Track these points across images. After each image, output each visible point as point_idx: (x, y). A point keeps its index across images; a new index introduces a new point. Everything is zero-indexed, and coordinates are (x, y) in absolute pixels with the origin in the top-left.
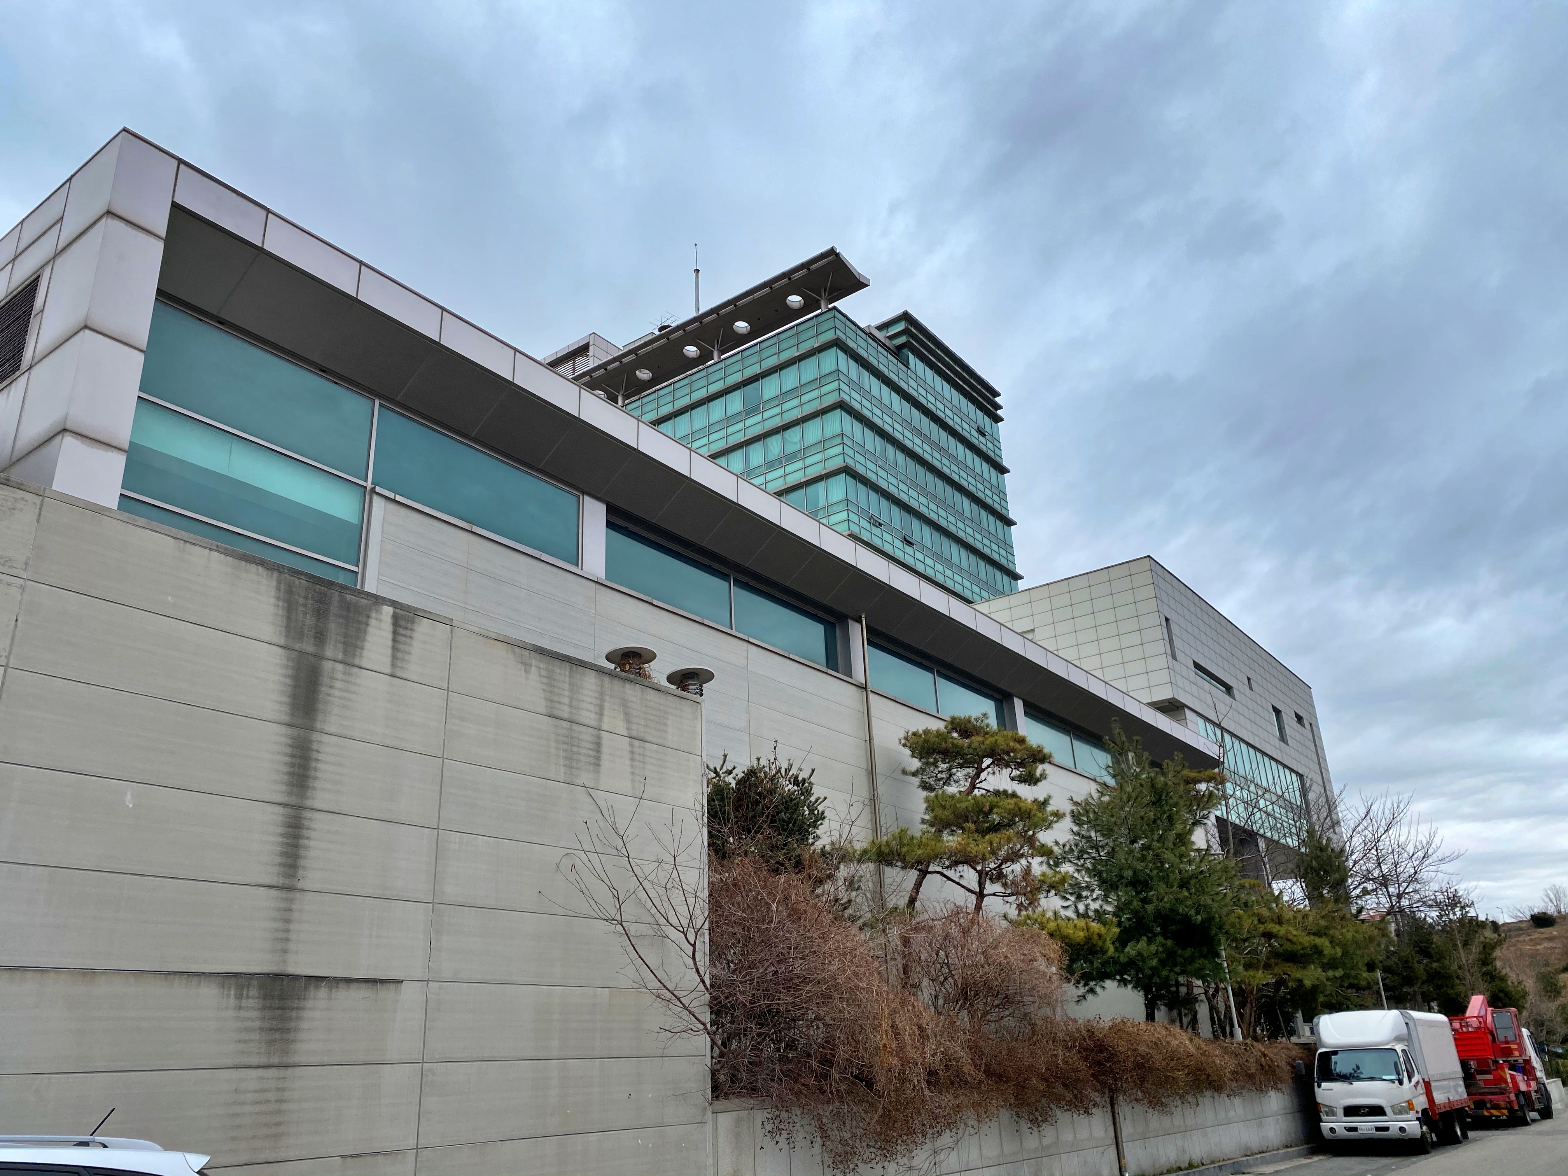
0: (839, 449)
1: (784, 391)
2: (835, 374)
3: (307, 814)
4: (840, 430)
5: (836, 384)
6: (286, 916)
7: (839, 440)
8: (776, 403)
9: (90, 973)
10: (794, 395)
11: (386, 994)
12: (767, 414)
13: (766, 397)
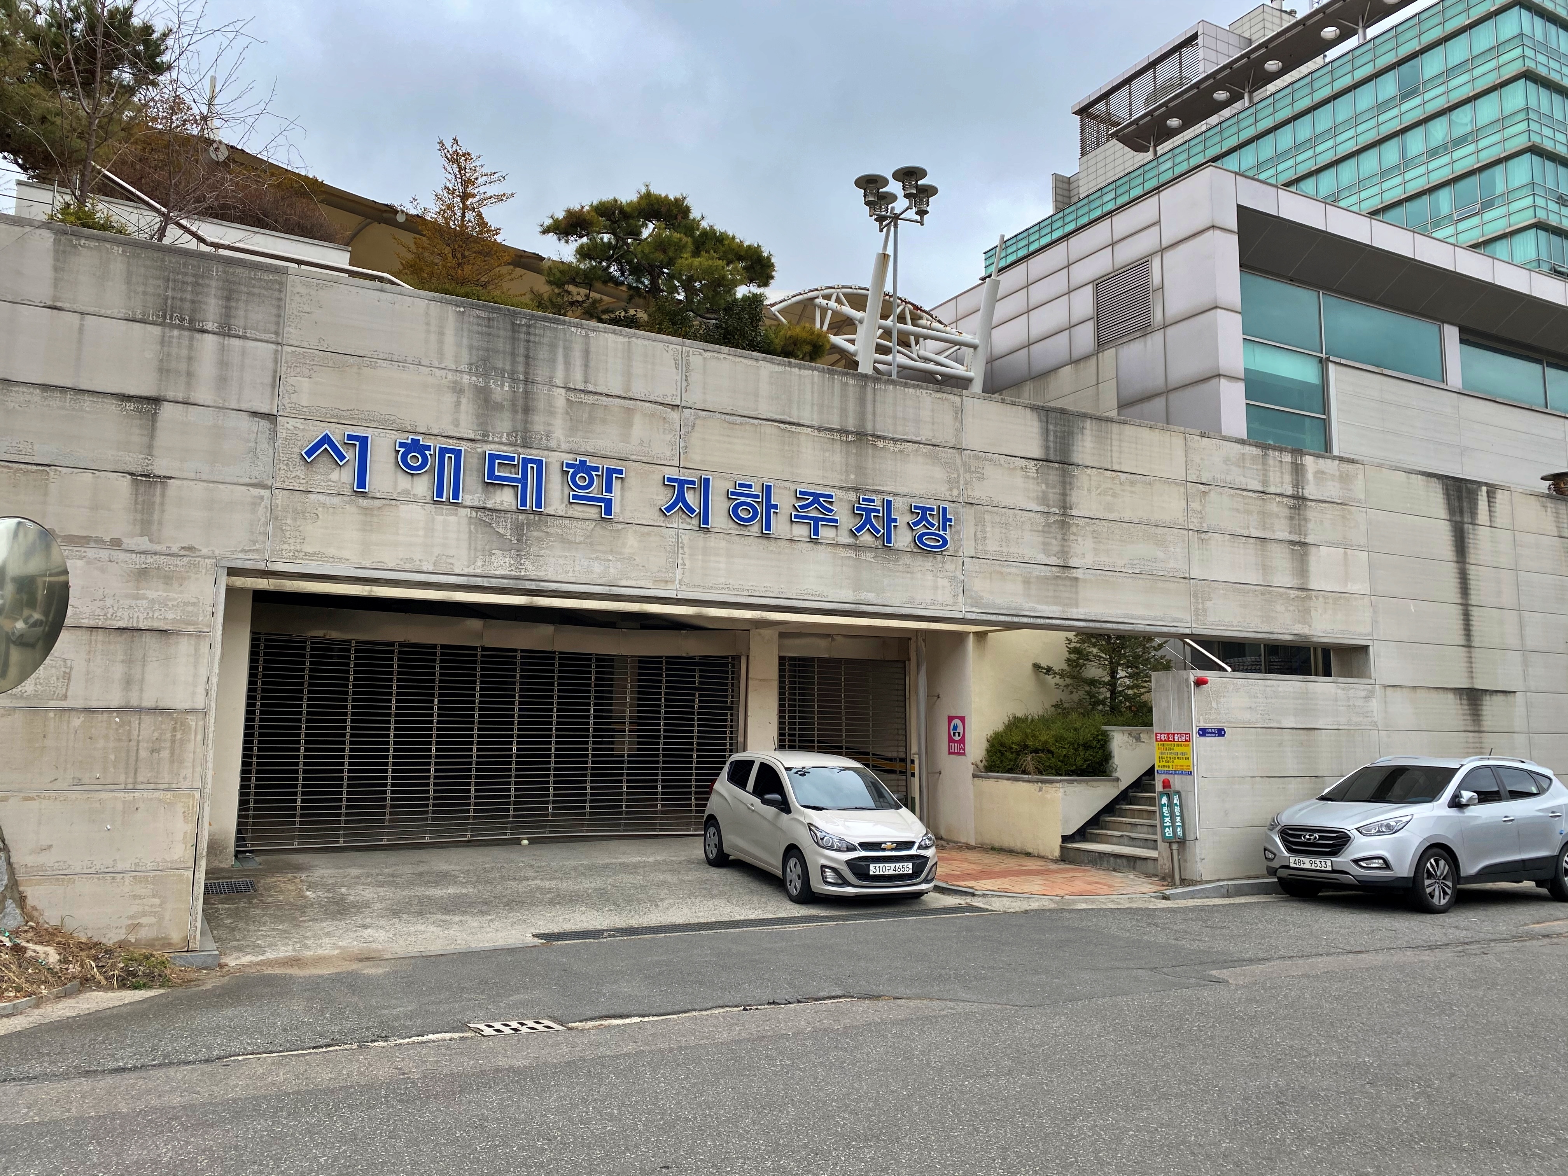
0: (1523, 126)
1: (1450, 66)
2: (1517, 40)
3: (1470, 608)
4: (1524, 103)
5: (1519, 50)
6: (1470, 660)
7: (1522, 116)
8: (1441, 80)
9: (1414, 688)
10: (1465, 68)
11: (1510, 697)
12: (1428, 96)
13: (1426, 77)
